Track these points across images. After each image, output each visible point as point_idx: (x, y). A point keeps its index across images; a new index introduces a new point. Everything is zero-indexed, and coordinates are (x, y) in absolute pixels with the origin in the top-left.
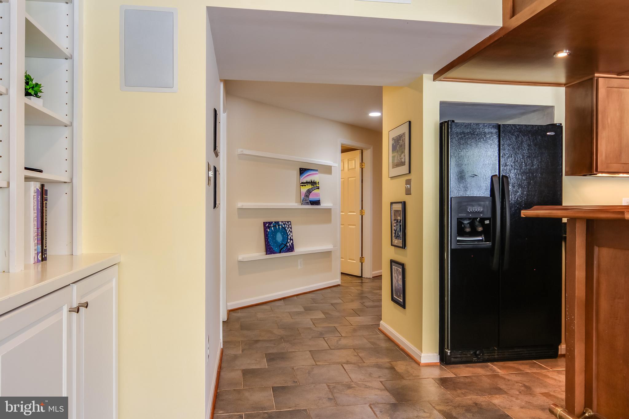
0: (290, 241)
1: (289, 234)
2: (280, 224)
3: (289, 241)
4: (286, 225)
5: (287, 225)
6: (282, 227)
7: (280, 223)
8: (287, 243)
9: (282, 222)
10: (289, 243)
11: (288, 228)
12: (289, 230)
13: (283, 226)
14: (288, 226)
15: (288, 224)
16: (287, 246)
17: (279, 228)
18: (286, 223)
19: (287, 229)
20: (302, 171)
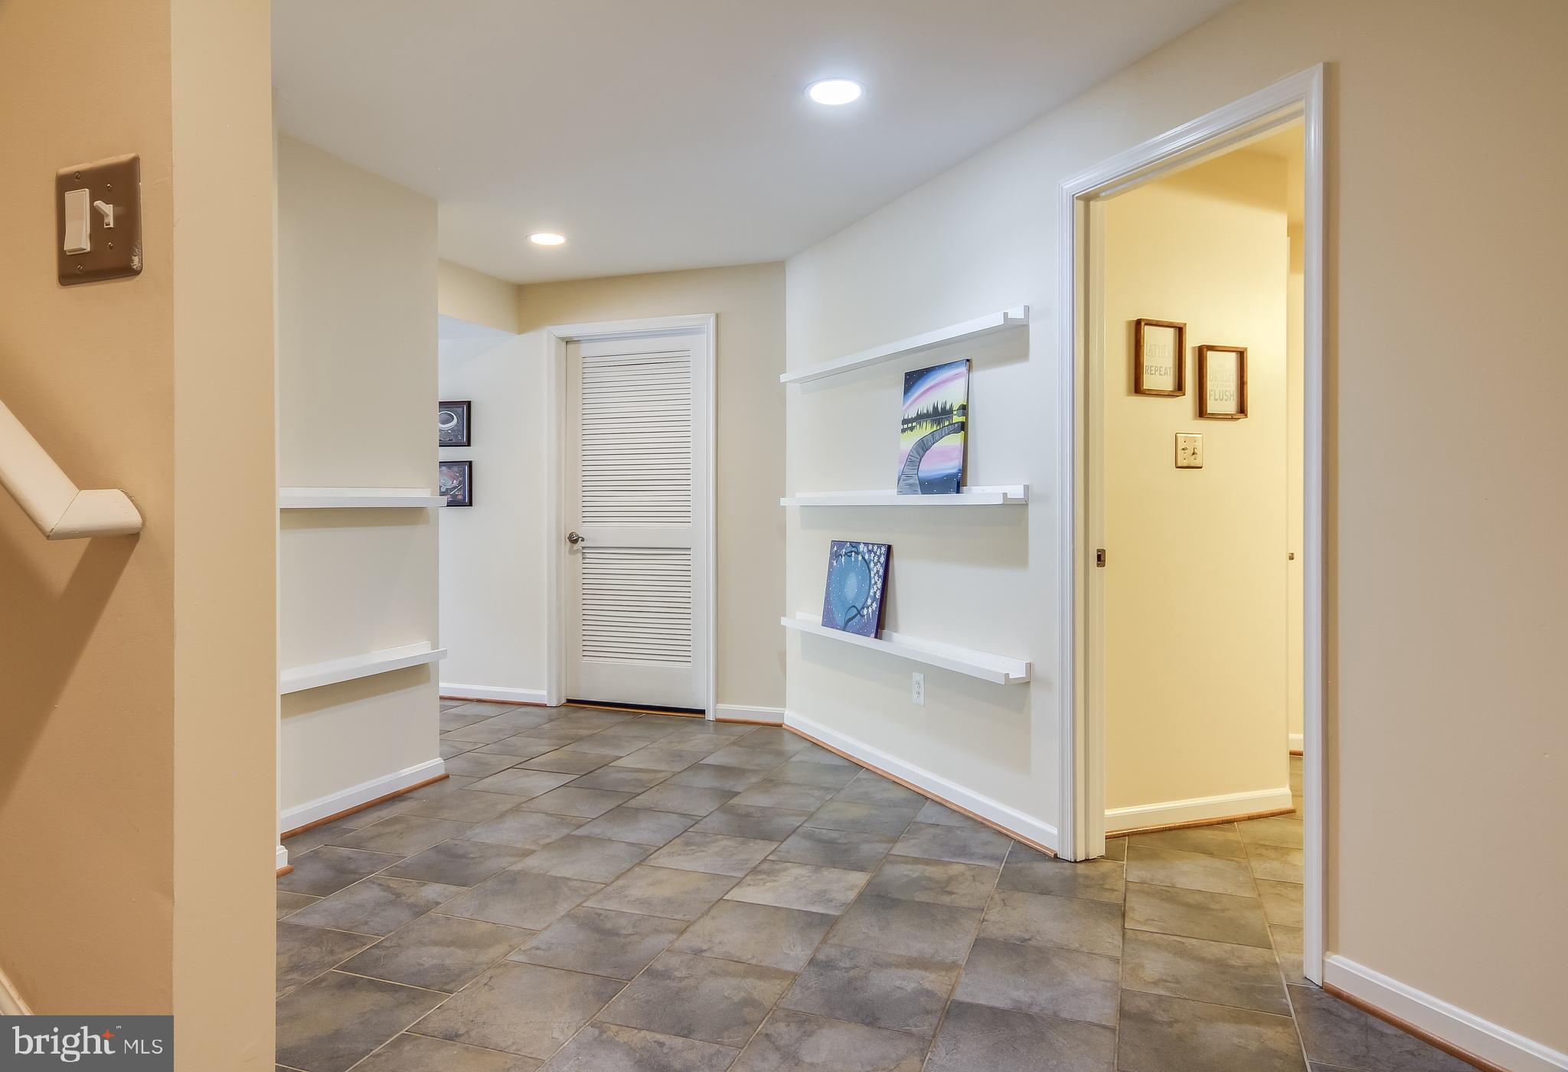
0: (872, 605)
1: (873, 582)
2: (861, 549)
3: (869, 601)
4: (872, 555)
5: (875, 553)
6: (863, 558)
7: (862, 547)
8: (863, 608)
9: (866, 544)
10: (868, 608)
11: (876, 565)
12: (875, 571)
13: (866, 557)
14: (876, 558)
15: (878, 553)
16: (863, 616)
17: (856, 559)
18: (875, 548)
19: (872, 565)
20: (913, 379)
